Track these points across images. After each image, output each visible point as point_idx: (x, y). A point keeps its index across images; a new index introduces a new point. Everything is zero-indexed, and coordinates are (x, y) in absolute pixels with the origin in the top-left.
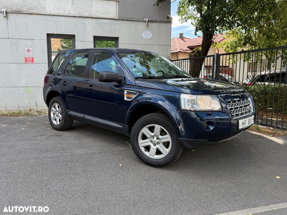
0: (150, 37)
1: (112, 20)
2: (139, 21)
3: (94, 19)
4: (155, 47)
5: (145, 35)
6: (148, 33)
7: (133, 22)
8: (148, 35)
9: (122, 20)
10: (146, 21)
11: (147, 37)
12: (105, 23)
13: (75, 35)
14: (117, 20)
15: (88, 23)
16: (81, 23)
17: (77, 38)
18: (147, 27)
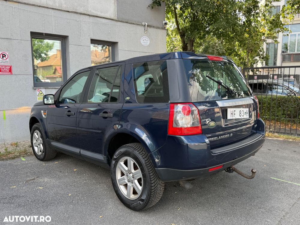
0: (148, 44)
1: (111, 20)
2: (138, 25)
3: (91, 17)
6: (146, 39)
7: (132, 25)
8: (146, 41)
9: (121, 22)
10: (145, 25)
11: (145, 44)
12: (103, 24)
13: (68, 36)
14: (116, 21)
15: (84, 21)
16: (76, 20)
17: (71, 40)
18: (146, 32)
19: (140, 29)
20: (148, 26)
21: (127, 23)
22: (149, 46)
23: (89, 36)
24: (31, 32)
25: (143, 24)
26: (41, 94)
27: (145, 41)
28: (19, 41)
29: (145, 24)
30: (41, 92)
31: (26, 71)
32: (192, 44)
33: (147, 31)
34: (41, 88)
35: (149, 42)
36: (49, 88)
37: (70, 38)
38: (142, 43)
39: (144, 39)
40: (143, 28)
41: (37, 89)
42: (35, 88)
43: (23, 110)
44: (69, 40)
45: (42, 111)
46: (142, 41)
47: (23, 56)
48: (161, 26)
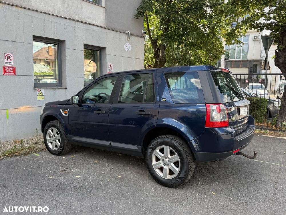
0: (130, 50)
2: (122, 33)
3: (85, 24)
4: (134, 60)
5: (127, 48)
6: (129, 46)
7: (118, 33)
9: (109, 29)
10: (128, 34)
12: (94, 31)
13: (64, 41)
14: (105, 28)
15: (79, 28)
16: (72, 27)
17: (67, 45)
18: (128, 40)
19: (125, 37)
20: (131, 34)
21: (114, 30)
22: (131, 52)
23: (82, 41)
24: (33, 36)
25: (127, 32)
26: (40, 94)
27: (127, 47)
28: (23, 43)
29: (128, 32)
30: (40, 92)
31: (28, 72)
32: (163, 51)
33: (130, 38)
34: (41, 88)
35: (131, 48)
36: (48, 88)
37: (66, 42)
38: (126, 49)
39: (127, 45)
40: (126, 36)
41: (37, 90)
42: (35, 88)
43: (25, 109)
44: (65, 44)
45: (61, 110)
46: (125, 47)
47: (25, 58)
48: (140, 35)
